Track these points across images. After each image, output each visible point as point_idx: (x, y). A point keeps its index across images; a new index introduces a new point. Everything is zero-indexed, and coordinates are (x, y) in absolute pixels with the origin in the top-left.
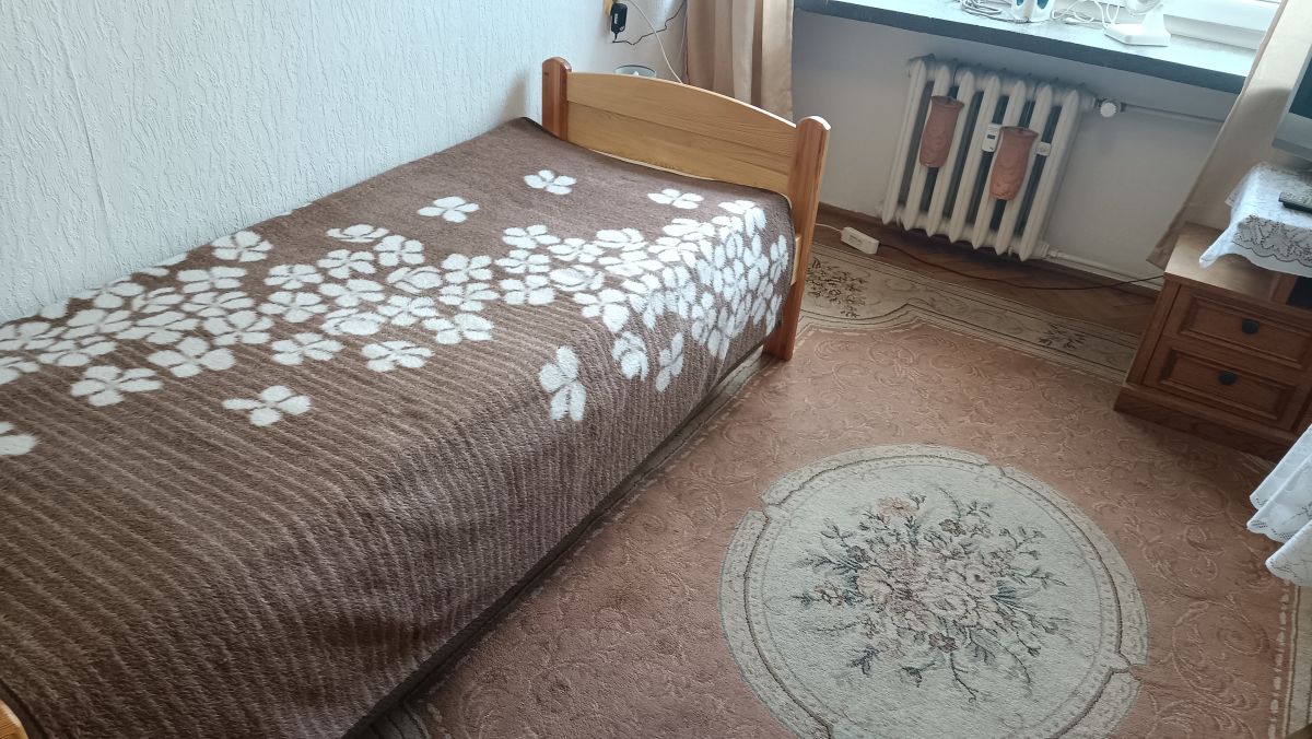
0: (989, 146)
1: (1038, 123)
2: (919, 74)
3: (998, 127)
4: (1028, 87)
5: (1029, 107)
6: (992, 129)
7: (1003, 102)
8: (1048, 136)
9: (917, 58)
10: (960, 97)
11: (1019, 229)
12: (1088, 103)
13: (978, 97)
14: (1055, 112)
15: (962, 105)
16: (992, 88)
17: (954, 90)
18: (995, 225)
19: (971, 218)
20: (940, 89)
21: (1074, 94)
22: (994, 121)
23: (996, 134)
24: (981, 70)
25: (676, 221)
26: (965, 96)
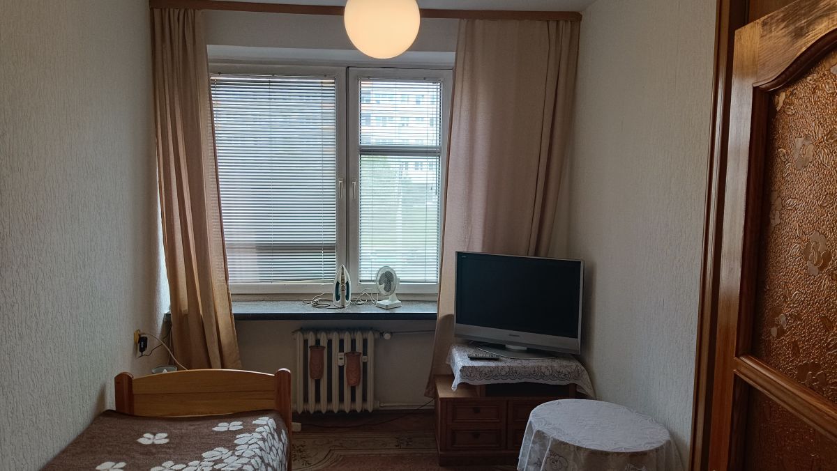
0: (341, 363)
1: (359, 348)
2: (299, 338)
3: (343, 354)
4: (351, 334)
5: (353, 342)
6: (341, 355)
7: (341, 342)
8: (365, 353)
9: (296, 331)
10: (322, 344)
11: (364, 399)
12: (377, 335)
13: (330, 342)
14: (365, 342)
15: (324, 347)
16: (335, 337)
17: (318, 341)
18: (353, 399)
19: (341, 399)
20: (311, 342)
21: (371, 332)
22: (340, 352)
23: (343, 357)
24: (328, 330)
25: (237, 437)
26: (324, 343)
